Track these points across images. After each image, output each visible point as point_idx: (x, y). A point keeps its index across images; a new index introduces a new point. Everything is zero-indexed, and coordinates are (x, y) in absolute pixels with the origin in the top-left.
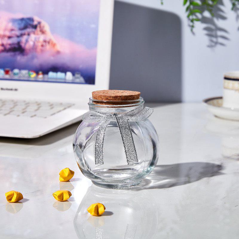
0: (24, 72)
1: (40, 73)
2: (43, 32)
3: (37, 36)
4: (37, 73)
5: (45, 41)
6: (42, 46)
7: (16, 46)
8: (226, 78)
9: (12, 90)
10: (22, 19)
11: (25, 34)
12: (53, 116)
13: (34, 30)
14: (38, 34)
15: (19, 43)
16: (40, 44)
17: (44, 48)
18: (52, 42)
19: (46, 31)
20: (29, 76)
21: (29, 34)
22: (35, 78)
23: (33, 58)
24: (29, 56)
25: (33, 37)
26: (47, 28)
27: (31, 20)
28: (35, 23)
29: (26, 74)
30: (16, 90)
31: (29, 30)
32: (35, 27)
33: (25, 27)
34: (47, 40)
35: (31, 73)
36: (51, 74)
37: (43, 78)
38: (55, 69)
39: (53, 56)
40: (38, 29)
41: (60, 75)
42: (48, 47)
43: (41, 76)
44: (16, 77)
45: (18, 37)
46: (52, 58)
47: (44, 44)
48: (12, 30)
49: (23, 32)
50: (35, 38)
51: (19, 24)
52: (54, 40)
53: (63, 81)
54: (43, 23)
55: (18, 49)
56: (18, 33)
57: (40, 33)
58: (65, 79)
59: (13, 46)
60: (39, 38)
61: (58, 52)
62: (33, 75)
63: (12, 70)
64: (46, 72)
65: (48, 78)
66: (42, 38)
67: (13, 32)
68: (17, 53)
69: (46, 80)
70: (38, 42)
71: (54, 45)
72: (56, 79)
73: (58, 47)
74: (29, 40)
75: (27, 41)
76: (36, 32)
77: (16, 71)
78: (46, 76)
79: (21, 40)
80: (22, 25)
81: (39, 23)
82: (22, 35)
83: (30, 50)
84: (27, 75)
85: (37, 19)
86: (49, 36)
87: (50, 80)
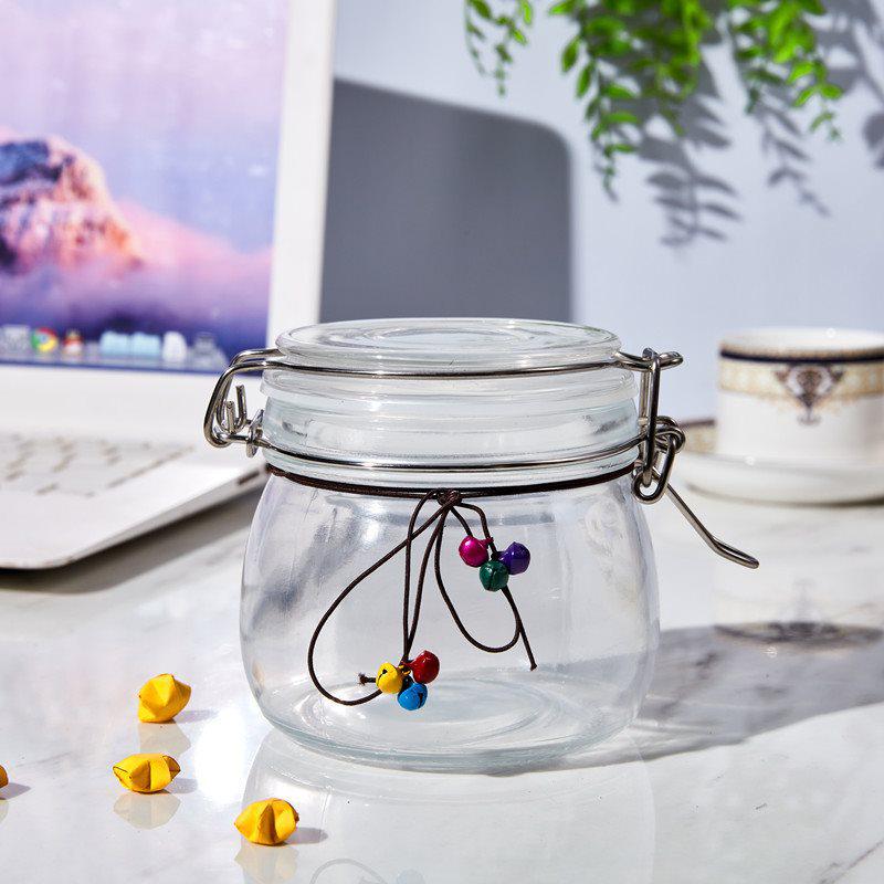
0: (16, 333)
1: (73, 335)
2: (81, 192)
3: (62, 207)
4: (62, 337)
5: (89, 225)
6: (80, 240)
8: (728, 354)
10: (9, 148)
11: (17, 200)
12: (119, 489)
13: (48, 184)
14: (64, 200)
16: (69, 236)
17: (84, 249)
18: (115, 227)
19: (91, 189)
20: (34, 349)
21: (31, 201)
22: (53, 353)
23: (46, 284)
24: (35, 276)
25: (46, 208)
26: (95, 177)
27: (41, 148)
28: (55, 160)
29: (22, 339)
31: (31, 185)
32: (54, 174)
33: (20, 176)
34: (98, 218)
35: (39, 335)
36: (112, 342)
37: (84, 354)
38: (126, 322)
39: (119, 276)
40: (65, 180)
41: (143, 344)
42: (99, 244)
43: (74, 348)
46: (114, 285)
47: (86, 234)
49: (11, 191)
50: (55, 214)
52: (121, 220)
53: (152, 364)
54: (83, 161)
57: (69, 195)
58: (160, 358)
60: (67, 214)
61: (136, 264)
62: (48, 344)
64: (91, 334)
65: (101, 355)
66: (77, 212)
69: (92, 360)
70: (65, 226)
71: (121, 238)
72: (130, 356)
73: (136, 247)
74: (34, 219)
75: (25, 224)
76: (57, 193)
78: (92, 348)
79: (3, 220)
80: (9, 169)
81: (69, 160)
82: (7, 203)
83: (35, 256)
84: (25, 345)
85: (59, 147)
86: (105, 205)
87: (107, 362)
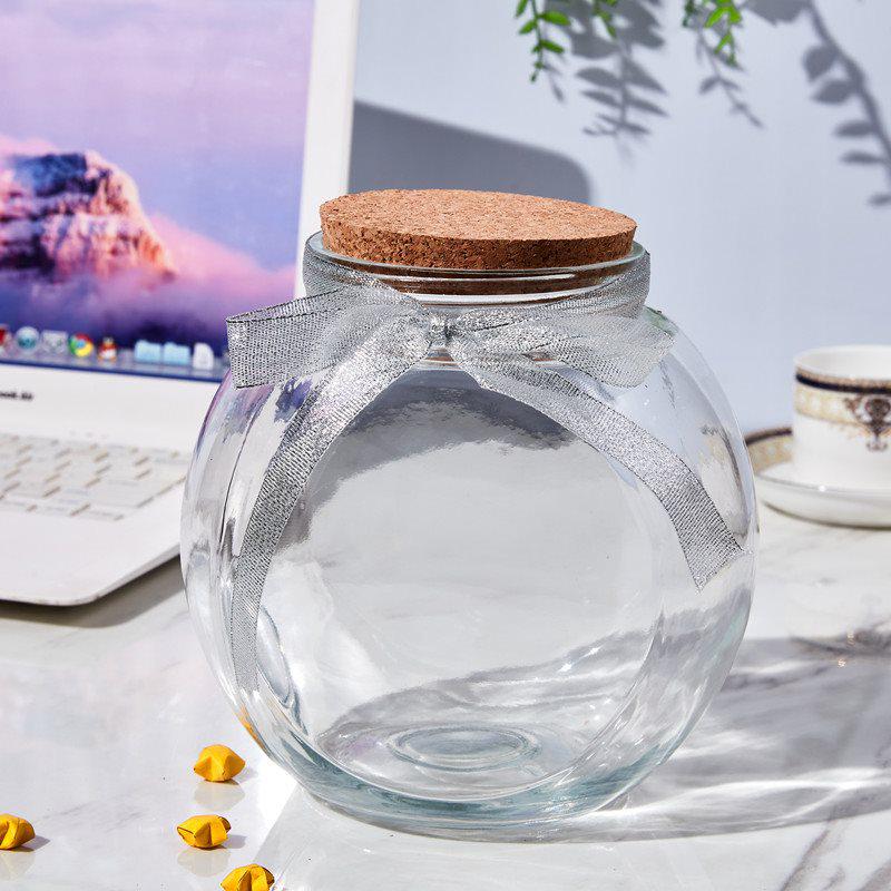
0: (54, 338)
1: (108, 342)
2: (117, 206)
3: (101, 220)
4: (98, 345)
5: (123, 237)
6: (114, 252)
7: (29, 250)
8: (803, 379)
9: (13, 395)
10: (48, 160)
11: (56, 211)
12: (146, 509)
13: (86, 197)
14: (100, 213)
15: (36, 240)
16: (107, 247)
17: (119, 260)
18: (148, 243)
19: (126, 202)
20: (72, 353)
21: (69, 213)
22: (89, 358)
23: (83, 291)
24: (73, 285)
25: (83, 221)
26: (130, 193)
27: (77, 162)
28: (92, 173)
29: (60, 344)
30: (27, 397)
31: (70, 197)
32: (91, 188)
33: (58, 188)
34: (132, 233)
35: (75, 340)
36: (144, 349)
37: (118, 359)
38: (158, 331)
39: (151, 287)
40: (101, 193)
41: (174, 353)
42: (133, 256)
43: (109, 354)
44: (27, 354)
45: (33, 218)
46: (146, 294)
47: (121, 245)
48: (14, 195)
49: (51, 202)
50: (92, 225)
51: (36, 176)
52: (154, 235)
53: (183, 372)
54: (119, 176)
55: (34, 259)
56: (34, 205)
57: (106, 209)
58: (190, 367)
59: (16, 249)
60: (103, 226)
61: (168, 276)
62: (85, 350)
63: (14, 331)
64: (125, 342)
65: (134, 362)
66: (113, 225)
67: (18, 202)
68: (31, 272)
69: (126, 366)
70: (102, 238)
71: (153, 251)
72: (162, 364)
73: (167, 260)
74: (72, 231)
75: (64, 234)
76: (93, 206)
77: (27, 333)
78: (126, 354)
79: (43, 230)
80: (48, 180)
81: (105, 174)
82: (47, 213)
83: (73, 264)
84: (63, 349)
85: (96, 161)
86: (139, 219)
87: (139, 368)
